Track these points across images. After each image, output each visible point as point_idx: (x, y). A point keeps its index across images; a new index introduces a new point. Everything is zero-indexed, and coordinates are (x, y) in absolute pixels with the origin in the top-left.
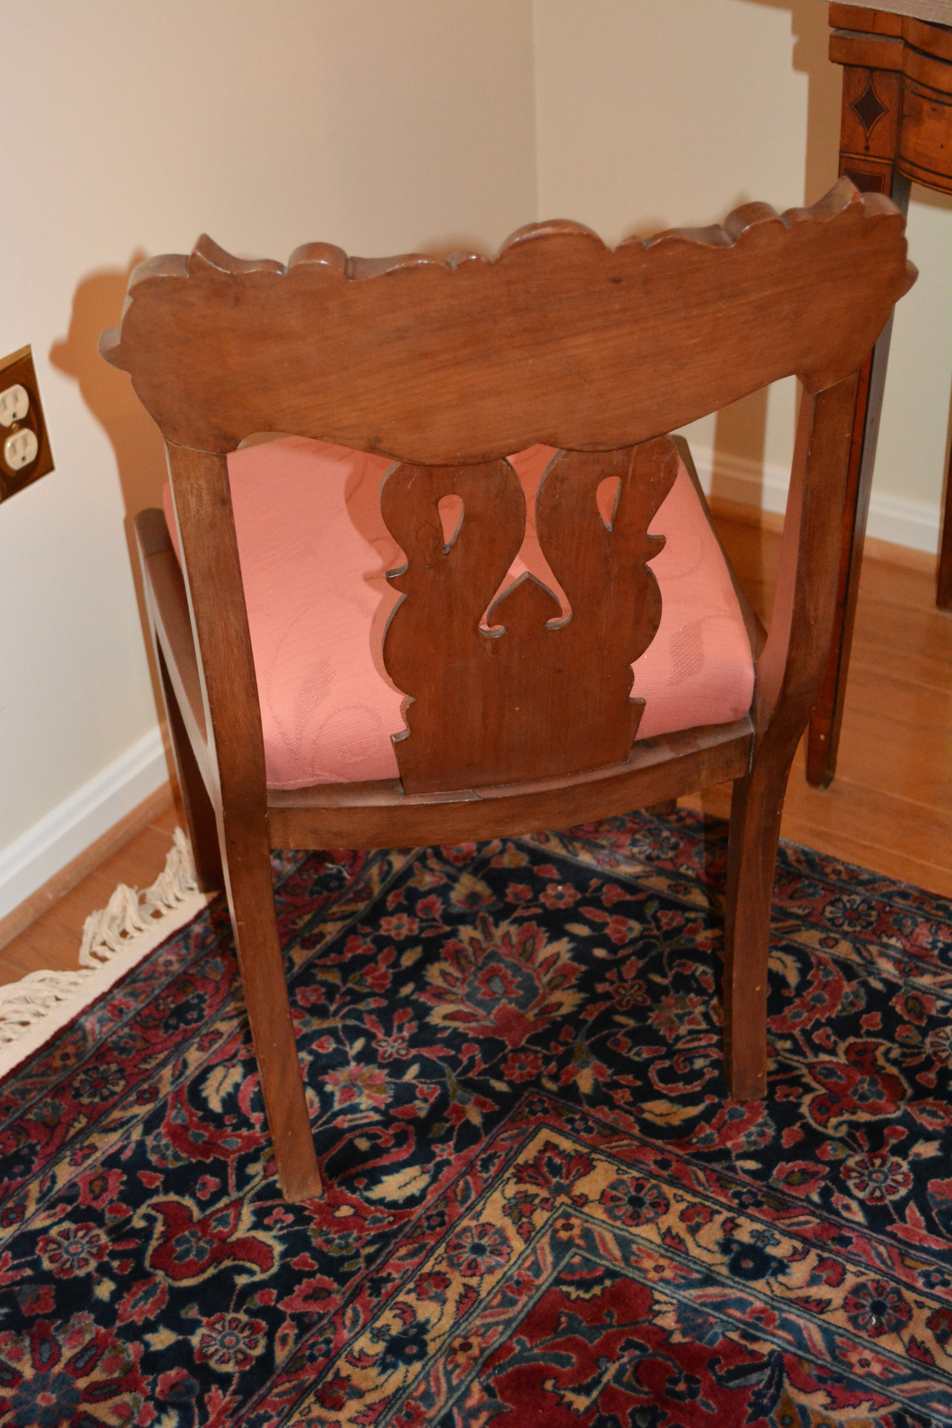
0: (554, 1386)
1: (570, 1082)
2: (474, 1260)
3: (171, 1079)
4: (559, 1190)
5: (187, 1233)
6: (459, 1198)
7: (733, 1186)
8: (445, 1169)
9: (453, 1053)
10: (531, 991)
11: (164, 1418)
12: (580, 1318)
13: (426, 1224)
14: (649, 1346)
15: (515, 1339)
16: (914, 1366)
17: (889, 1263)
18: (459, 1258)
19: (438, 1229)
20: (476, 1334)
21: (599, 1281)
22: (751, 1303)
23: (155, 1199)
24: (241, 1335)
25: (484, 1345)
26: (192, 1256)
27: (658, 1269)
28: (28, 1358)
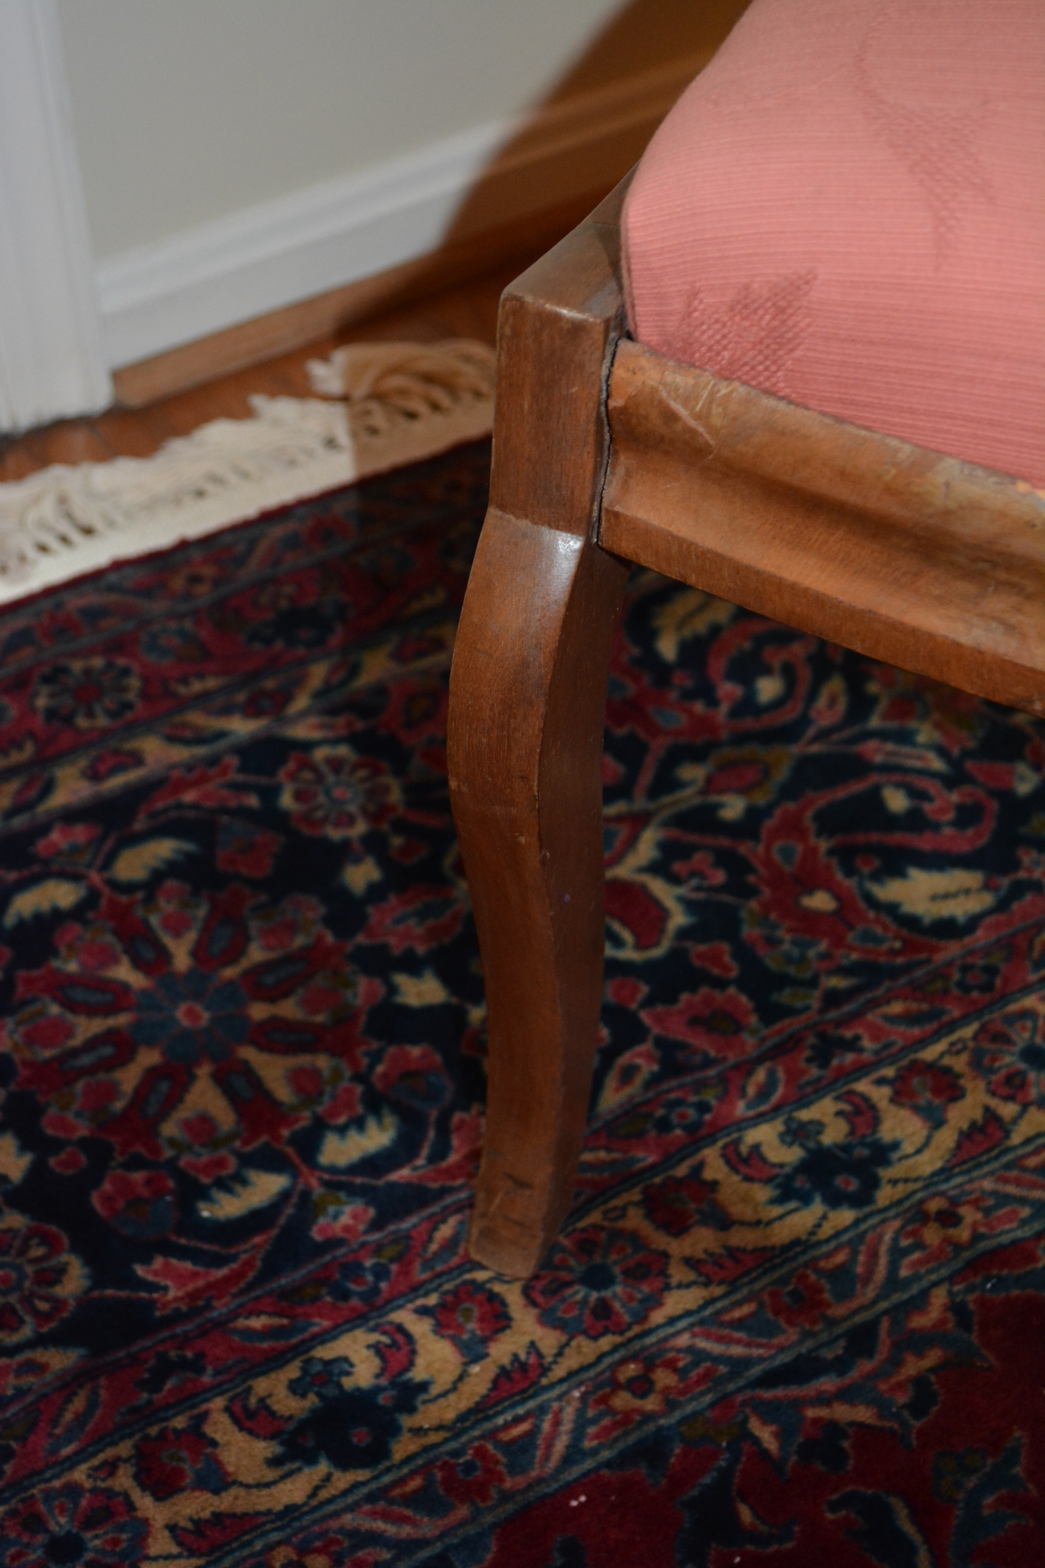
2: (1022, 1074)
8: (1028, 898)
13: (957, 977)
18: (994, 1059)
19: (975, 994)
20: (975, 1203)
25: (982, 1230)
28: (191, 936)
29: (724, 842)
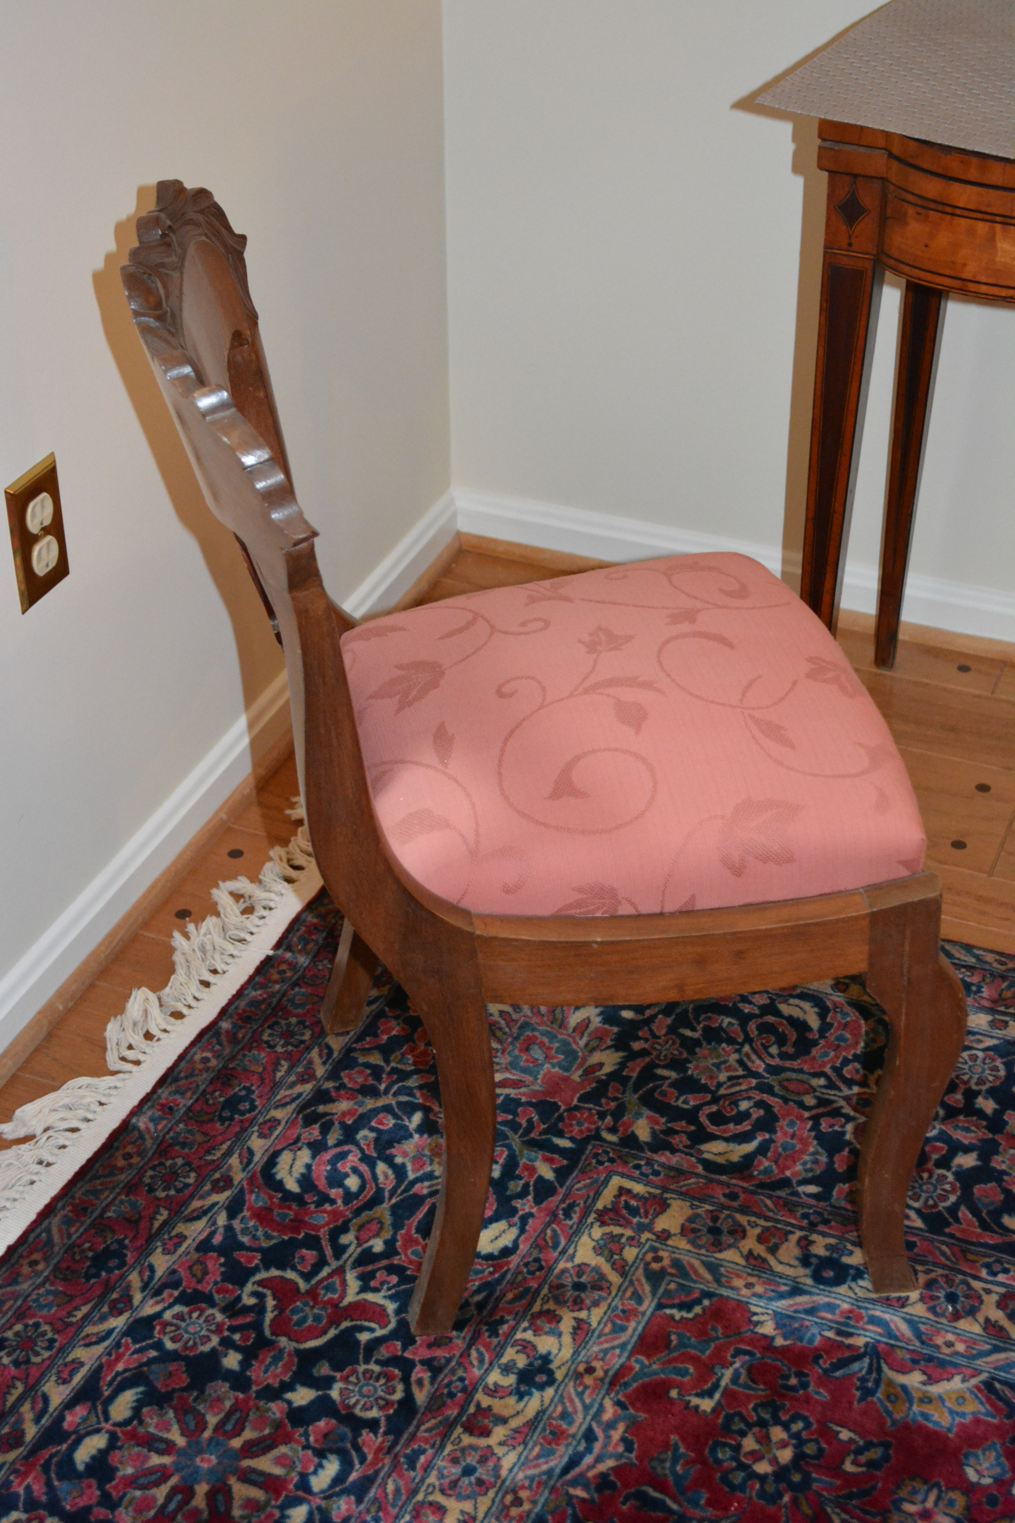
0: (679, 1394)
1: (629, 1132)
2: (578, 1296)
3: (240, 1167)
4: (641, 1228)
5: (298, 1303)
6: (550, 1244)
7: (800, 1209)
8: (530, 1221)
9: (511, 1117)
10: (570, 1054)
11: (325, 1462)
12: (688, 1334)
13: (525, 1270)
14: (756, 1351)
15: (633, 1359)
16: (994, 1342)
17: (953, 1259)
18: (564, 1296)
19: (538, 1274)
20: (596, 1358)
21: (698, 1302)
22: (839, 1306)
23: (258, 1277)
24: (378, 1384)
25: (606, 1368)
26: (310, 1322)
27: (749, 1286)
28: (175, 1428)
29: (385, 1262)
